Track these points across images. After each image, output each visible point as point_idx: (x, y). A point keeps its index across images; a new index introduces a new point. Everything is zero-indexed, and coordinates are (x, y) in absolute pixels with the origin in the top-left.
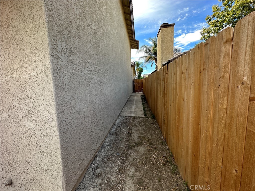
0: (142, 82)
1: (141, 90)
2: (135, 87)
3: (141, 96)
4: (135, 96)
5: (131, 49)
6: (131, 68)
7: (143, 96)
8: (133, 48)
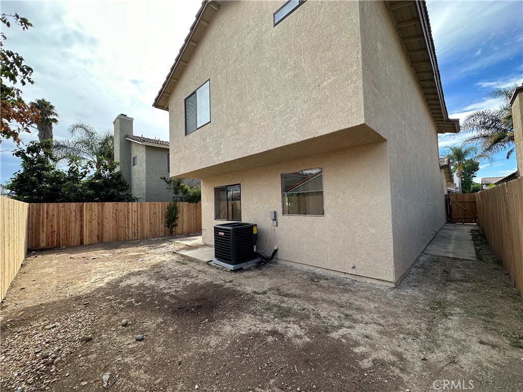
0: (475, 199)
1: (472, 219)
2: (451, 211)
3: (472, 230)
4: (453, 230)
5: (439, 134)
6: (439, 172)
7: (477, 231)
8: (442, 132)
